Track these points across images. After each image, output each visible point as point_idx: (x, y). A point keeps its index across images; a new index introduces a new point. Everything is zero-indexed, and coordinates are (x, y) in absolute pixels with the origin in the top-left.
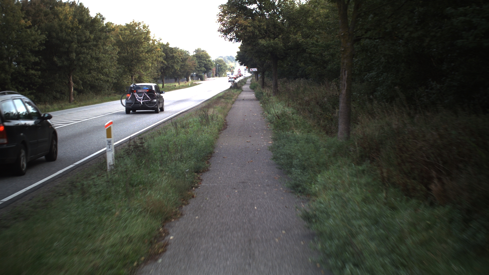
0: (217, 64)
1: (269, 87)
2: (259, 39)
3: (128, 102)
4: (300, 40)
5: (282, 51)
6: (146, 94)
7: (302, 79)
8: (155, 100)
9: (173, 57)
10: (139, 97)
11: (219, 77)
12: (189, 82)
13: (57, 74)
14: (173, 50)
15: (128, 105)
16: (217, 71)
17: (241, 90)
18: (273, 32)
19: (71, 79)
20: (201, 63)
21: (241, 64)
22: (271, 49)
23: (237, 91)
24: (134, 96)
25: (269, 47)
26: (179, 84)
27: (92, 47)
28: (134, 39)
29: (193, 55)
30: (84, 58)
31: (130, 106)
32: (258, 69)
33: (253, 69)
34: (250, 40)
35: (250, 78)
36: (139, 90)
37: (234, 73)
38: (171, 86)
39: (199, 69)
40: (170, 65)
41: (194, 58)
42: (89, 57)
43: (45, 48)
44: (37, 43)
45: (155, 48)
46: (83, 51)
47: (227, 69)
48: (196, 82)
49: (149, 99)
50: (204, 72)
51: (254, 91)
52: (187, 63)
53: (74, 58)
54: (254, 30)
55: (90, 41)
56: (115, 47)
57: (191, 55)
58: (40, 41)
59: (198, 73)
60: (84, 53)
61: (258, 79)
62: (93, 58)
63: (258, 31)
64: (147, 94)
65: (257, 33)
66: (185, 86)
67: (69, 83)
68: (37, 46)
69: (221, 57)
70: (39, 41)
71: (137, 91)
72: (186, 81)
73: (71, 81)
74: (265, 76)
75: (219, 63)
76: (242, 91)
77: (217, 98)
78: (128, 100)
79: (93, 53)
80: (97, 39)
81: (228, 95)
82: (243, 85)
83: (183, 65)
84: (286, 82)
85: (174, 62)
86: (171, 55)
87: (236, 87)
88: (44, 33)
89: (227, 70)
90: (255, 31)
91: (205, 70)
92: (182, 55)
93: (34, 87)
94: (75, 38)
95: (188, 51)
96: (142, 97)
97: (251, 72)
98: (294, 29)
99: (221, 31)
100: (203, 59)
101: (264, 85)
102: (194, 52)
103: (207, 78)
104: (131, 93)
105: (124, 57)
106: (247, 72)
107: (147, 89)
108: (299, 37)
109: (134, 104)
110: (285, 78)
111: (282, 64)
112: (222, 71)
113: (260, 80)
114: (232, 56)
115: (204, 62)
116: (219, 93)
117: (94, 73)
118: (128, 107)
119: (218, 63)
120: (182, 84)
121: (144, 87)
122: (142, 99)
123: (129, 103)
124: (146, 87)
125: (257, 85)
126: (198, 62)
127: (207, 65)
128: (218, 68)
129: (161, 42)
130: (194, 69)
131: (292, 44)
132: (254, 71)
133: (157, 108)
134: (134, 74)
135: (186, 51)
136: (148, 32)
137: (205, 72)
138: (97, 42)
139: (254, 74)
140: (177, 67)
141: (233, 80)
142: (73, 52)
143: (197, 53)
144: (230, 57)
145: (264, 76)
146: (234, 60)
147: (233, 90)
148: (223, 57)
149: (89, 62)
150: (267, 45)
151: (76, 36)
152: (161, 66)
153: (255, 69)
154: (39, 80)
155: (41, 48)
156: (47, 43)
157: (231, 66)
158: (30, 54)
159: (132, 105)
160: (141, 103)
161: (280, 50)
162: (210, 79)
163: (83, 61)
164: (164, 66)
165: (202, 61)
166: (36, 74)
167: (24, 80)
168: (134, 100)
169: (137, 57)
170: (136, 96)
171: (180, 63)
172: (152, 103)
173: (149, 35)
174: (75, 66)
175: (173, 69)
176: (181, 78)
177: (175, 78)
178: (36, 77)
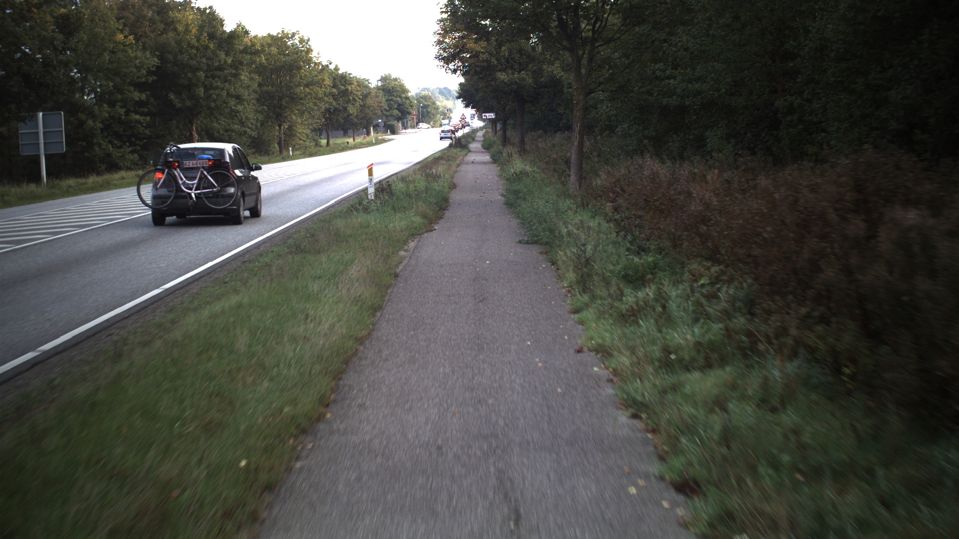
0: (419, 102)
1: (514, 144)
2: (497, 71)
3: (158, 193)
4: (558, 73)
5: (531, 90)
6: (205, 172)
7: (566, 133)
8: (232, 190)
9: (345, 93)
10: (187, 181)
12: (370, 137)
13: (175, 122)
14: (346, 79)
15: (157, 201)
16: (420, 117)
17: (467, 151)
18: (518, 61)
19: (194, 129)
20: (392, 102)
21: (467, 106)
22: (515, 87)
23: (460, 151)
24: (174, 177)
25: (513, 84)
26: (354, 140)
27: (230, 78)
28: (285, 61)
29: (378, 87)
30: (217, 96)
31: (164, 205)
32: (496, 115)
33: (487, 115)
34: (483, 74)
35: (482, 130)
36: (187, 162)
37: (451, 120)
38: (340, 144)
39: (388, 113)
40: (341, 105)
41: (379, 93)
42: (224, 93)
43: (156, 79)
44: (144, 71)
45: (320, 80)
46: (215, 85)
47: (438, 114)
48: (384, 137)
49: (215, 187)
50: (397, 118)
51: (489, 152)
52: (369, 101)
53: (202, 95)
54: (491, 57)
55: (225, 69)
56: (254, 76)
57: (372, 87)
58: (148, 68)
59: (386, 120)
60: (217, 88)
61: (496, 132)
62: (231, 96)
63: (496, 59)
64: (208, 173)
65: (494, 63)
67: (191, 135)
68: (143, 76)
69: (426, 89)
70: (145, 67)
71: (183, 163)
72: (365, 135)
74: (509, 127)
75: (424, 101)
76: (470, 151)
77: (433, 159)
78: (158, 188)
79: (231, 88)
80: (237, 65)
81: (448, 157)
82: (469, 142)
83: (362, 106)
84: (542, 137)
85: (348, 101)
86: (343, 87)
87: (459, 145)
89: (439, 116)
90: (491, 59)
91: (400, 115)
92: (359, 87)
93: (137, 142)
94: (203, 63)
95: (367, 80)
96: (196, 181)
97: (484, 119)
98: (551, 56)
99: (440, 58)
100: (396, 94)
101: (505, 141)
102: (379, 80)
103: (403, 129)
104: (166, 171)
105: (266, 92)
106: (476, 118)
107: (209, 160)
108: (556, 70)
109: (174, 198)
110: (540, 131)
111: (531, 108)
112: (430, 117)
113: (500, 133)
114: (447, 88)
115: (398, 101)
118: (157, 207)
119: (422, 101)
120: (359, 140)
122: (195, 186)
123: (160, 197)
125: (494, 142)
126: (387, 101)
127: (403, 105)
128: (422, 111)
130: (379, 112)
131: (547, 80)
132: (490, 117)
133: (239, 210)
134: (284, 122)
135: (364, 79)
136: (309, 50)
137: (399, 119)
138: (237, 70)
139: (490, 122)
140: (352, 110)
141: (449, 135)
142: (200, 86)
143: (385, 83)
144: (445, 91)
145: (506, 128)
146: (451, 97)
148: (431, 89)
149: (224, 102)
150: (509, 80)
151: (204, 60)
152: (326, 108)
153: (492, 114)
154: (146, 129)
155: (149, 79)
156: (158, 71)
157: (445, 108)
158: (132, 88)
159: (170, 203)
160: (193, 195)
161: (528, 88)
162: (407, 131)
163: (214, 101)
164: (330, 109)
165: (393, 98)
166: (142, 121)
167: (121, 130)
168: (175, 188)
169: (290, 93)
170: (178, 178)
171: (359, 102)
172: (223, 196)
173: (310, 55)
174: (201, 107)
175: (345, 113)
176: (358, 130)
177: (343, 129)
178: (142, 126)
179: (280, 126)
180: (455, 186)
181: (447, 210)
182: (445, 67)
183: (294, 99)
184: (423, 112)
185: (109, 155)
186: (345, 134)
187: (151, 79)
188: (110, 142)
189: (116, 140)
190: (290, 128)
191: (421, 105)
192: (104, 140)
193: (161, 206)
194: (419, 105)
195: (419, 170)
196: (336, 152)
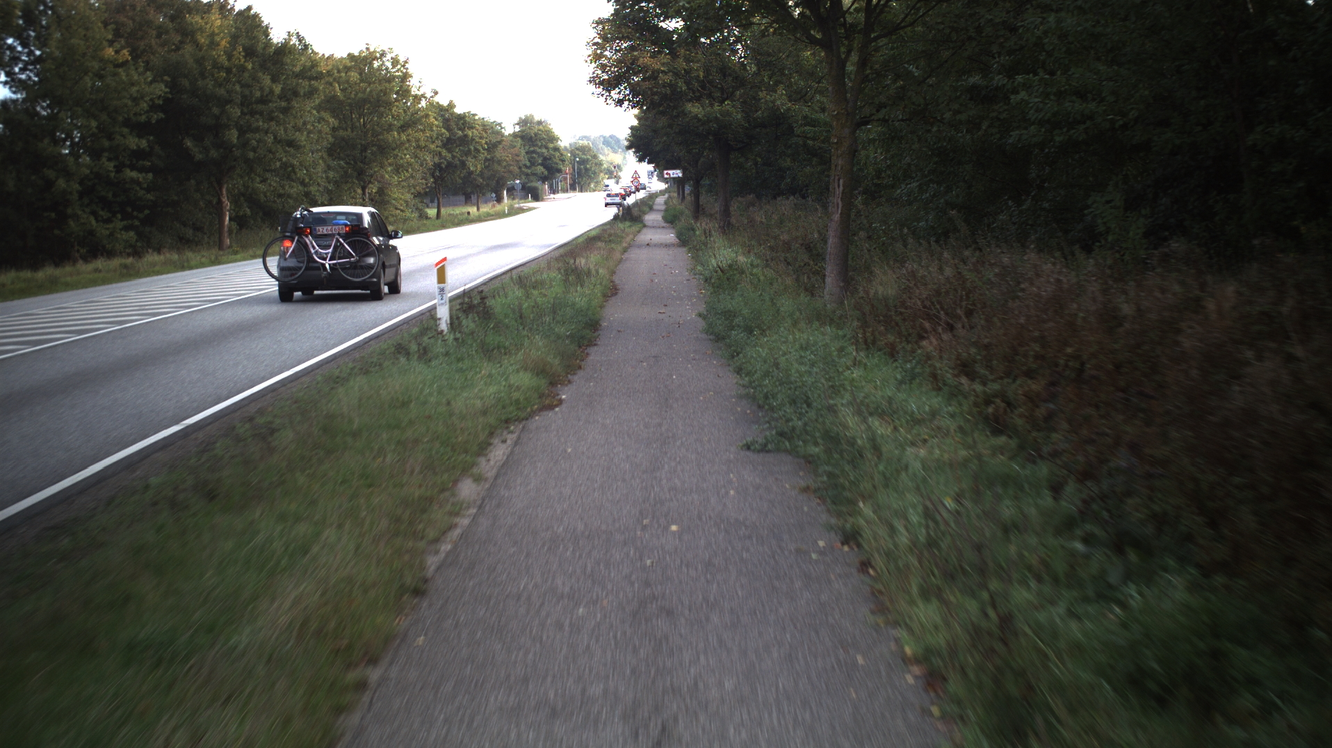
0: (574, 155)
1: (711, 215)
2: (687, 101)
3: (285, 264)
4: (783, 104)
5: (741, 130)
6: (341, 240)
7: (792, 198)
8: (371, 260)
9: (464, 140)
10: (320, 250)
11: (582, 192)
12: (502, 204)
14: (465, 121)
15: (284, 273)
16: (575, 176)
17: (641, 225)
18: (719, 86)
19: (224, 192)
20: (534, 155)
21: (641, 160)
22: (715, 125)
23: (630, 226)
24: (306, 246)
25: (711, 121)
26: (478, 209)
27: (277, 115)
28: (371, 92)
29: (514, 133)
30: (258, 142)
31: (293, 278)
32: (683, 174)
33: (671, 172)
34: (665, 105)
35: (664, 195)
36: (321, 228)
37: (620, 180)
38: (457, 215)
39: (529, 171)
40: (457, 159)
41: (516, 142)
42: (269, 139)
43: (163, 116)
44: (145, 105)
45: (423, 117)
46: (254, 125)
47: (601, 172)
48: (522, 205)
49: (353, 257)
50: (541, 178)
51: (673, 228)
52: (499, 153)
53: (235, 141)
54: (676, 79)
55: (270, 101)
56: (323, 114)
57: (506, 133)
58: (152, 100)
59: (526, 181)
60: (257, 130)
61: (684, 198)
62: (280, 142)
63: (685, 82)
64: (344, 240)
65: (681, 89)
66: (493, 215)
67: (220, 202)
68: (142, 112)
69: (585, 137)
70: (147, 99)
71: (315, 229)
72: (495, 202)
73: (224, 197)
74: (703, 191)
75: (580, 153)
76: (645, 226)
77: (586, 240)
78: (286, 259)
79: (280, 130)
80: (290, 94)
81: (610, 235)
82: (645, 213)
83: (489, 160)
84: (753, 205)
85: (468, 153)
86: (461, 133)
87: (630, 216)
88: (159, 79)
89: (602, 174)
90: (677, 83)
91: (546, 173)
92: (486, 132)
93: (135, 213)
94: (236, 93)
95: (500, 124)
96: (330, 250)
97: (667, 178)
98: (770, 78)
99: (597, 81)
100: (540, 144)
101: (698, 211)
102: (516, 125)
103: (551, 193)
104: (296, 238)
105: (343, 139)
106: (655, 178)
107: (346, 225)
108: (780, 99)
109: (307, 269)
110: (751, 196)
111: (740, 160)
112: (590, 176)
113: (688, 199)
114: (614, 136)
115: (543, 153)
116: (588, 231)
117: (273, 180)
118: (286, 280)
119: (578, 155)
120: (485, 209)
121: (339, 217)
122: (329, 255)
123: (289, 269)
124: (344, 217)
125: (682, 213)
126: (527, 153)
127: (550, 159)
129: (437, 99)
130: (516, 169)
131: (765, 115)
132: (675, 176)
133: (378, 283)
134: (370, 182)
135: (494, 122)
136: (406, 77)
137: (544, 179)
138: (289, 102)
139: (674, 183)
140: (474, 165)
141: (617, 200)
142: (232, 127)
143: (524, 128)
144: (610, 140)
145: (698, 191)
146: (619, 147)
147: (621, 222)
148: (592, 138)
149: (270, 151)
150: (705, 116)
151: (238, 88)
152: (434, 163)
153: (678, 171)
154: (147, 194)
155: (152, 116)
156: (168, 106)
157: (611, 164)
158: (126, 130)
159: (300, 276)
160: (327, 266)
161: (736, 127)
162: (557, 196)
163: (254, 150)
164: (441, 163)
165: (537, 149)
166: (141, 180)
167: (110, 195)
168: (306, 258)
169: (378, 140)
170: (310, 246)
171: (483, 154)
172: (362, 267)
173: (408, 83)
174: (235, 160)
175: (463, 169)
176: (484, 194)
177: (464, 194)
178: (141, 188)
179: (364, 189)
180: (616, 289)
181: (595, 345)
182: (605, 96)
183: (384, 150)
184: (579, 169)
185: (92, 233)
186: (468, 200)
187: (156, 116)
188: (94, 213)
189: (103, 209)
190: (381, 191)
191: (578, 159)
192: (83, 211)
193: (290, 278)
194: (574, 160)
195: (557, 259)
196: (449, 227)
